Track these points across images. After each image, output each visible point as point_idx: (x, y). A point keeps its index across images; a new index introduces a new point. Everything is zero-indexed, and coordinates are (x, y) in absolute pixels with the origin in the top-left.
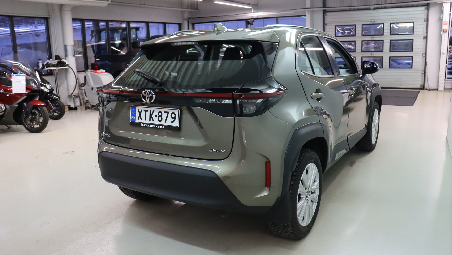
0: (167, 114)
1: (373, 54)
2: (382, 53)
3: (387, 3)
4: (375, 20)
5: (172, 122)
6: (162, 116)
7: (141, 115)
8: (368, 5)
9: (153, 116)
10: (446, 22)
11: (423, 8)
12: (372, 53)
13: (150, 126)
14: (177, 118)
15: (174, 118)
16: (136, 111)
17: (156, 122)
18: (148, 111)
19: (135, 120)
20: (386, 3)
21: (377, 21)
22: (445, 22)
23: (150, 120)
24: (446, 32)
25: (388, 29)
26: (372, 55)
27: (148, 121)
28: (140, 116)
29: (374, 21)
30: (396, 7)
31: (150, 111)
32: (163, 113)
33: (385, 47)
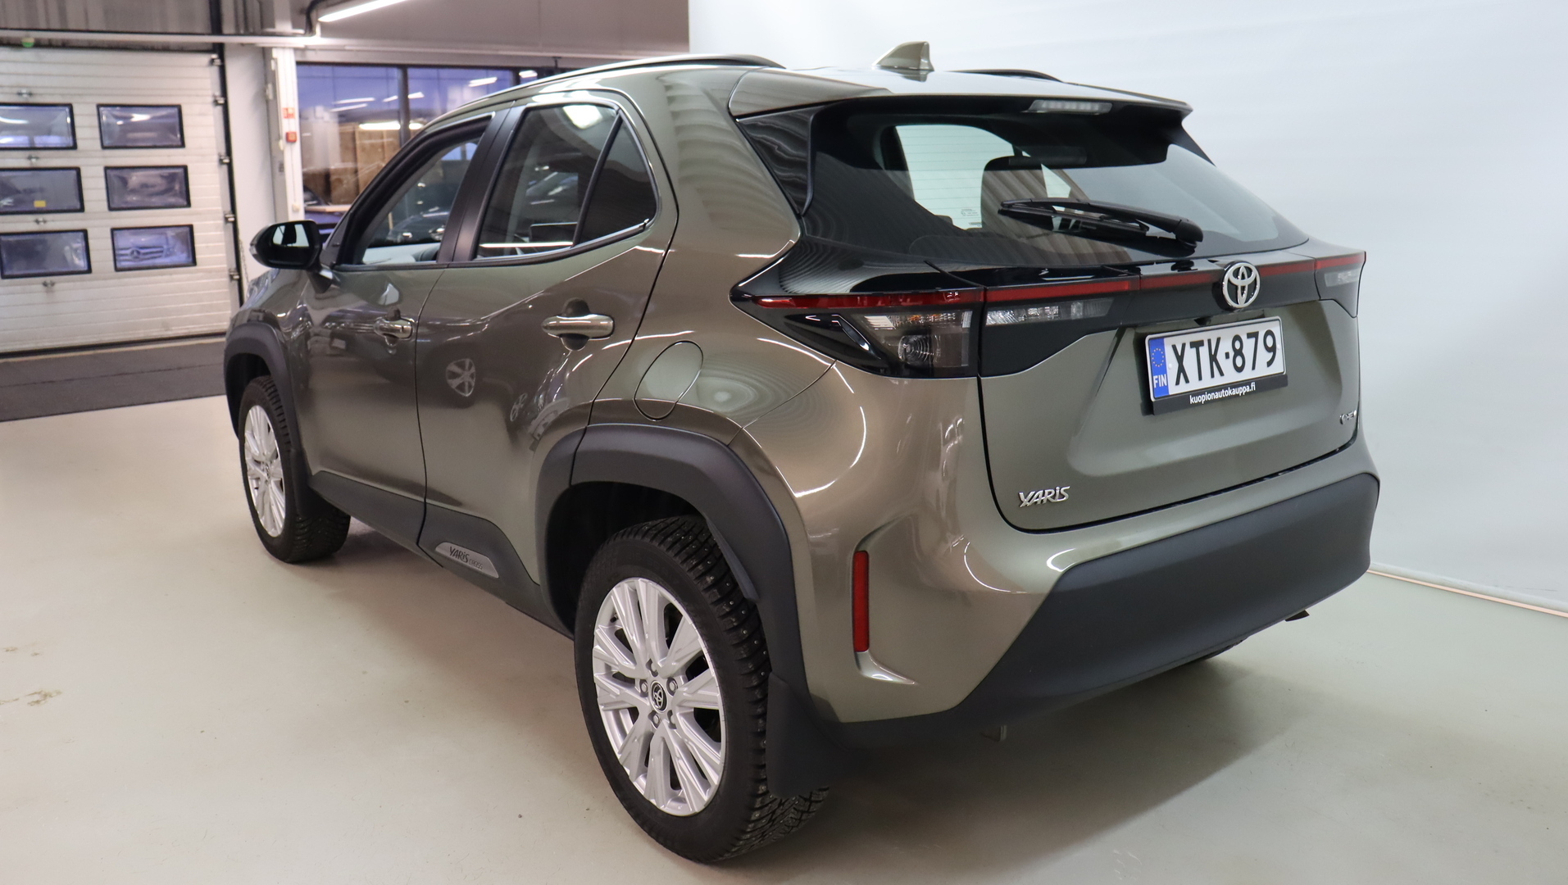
0: (1253, 340)
1: (45, 222)
2: (79, 215)
3: (71, 26)
4: (34, 91)
5: (1269, 363)
6: (1243, 351)
7: (1184, 363)
8: (12, 29)
9: (1220, 357)
10: (290, 111)
11: (204, 59)
12: (41, 217)
13: (1217, 395)
14: (1279, 346)
15: (1272, 349)
16: (1164, 354)
17: (1231, 376)
18: (1201, 343)
19: (1166, 388)
20: (64, 28)
21: (41, 95)
22: (287, 109)
23: (1213, 376)
24: (294, 141)
25: (91, 127)
26: (42, 224)
27: (1208, 382)
28: (1181, 370)
29: (30, 94)
30: (106, 46)
31: (1209, 341)
32: (1244, 338)
33: (87, 195)
